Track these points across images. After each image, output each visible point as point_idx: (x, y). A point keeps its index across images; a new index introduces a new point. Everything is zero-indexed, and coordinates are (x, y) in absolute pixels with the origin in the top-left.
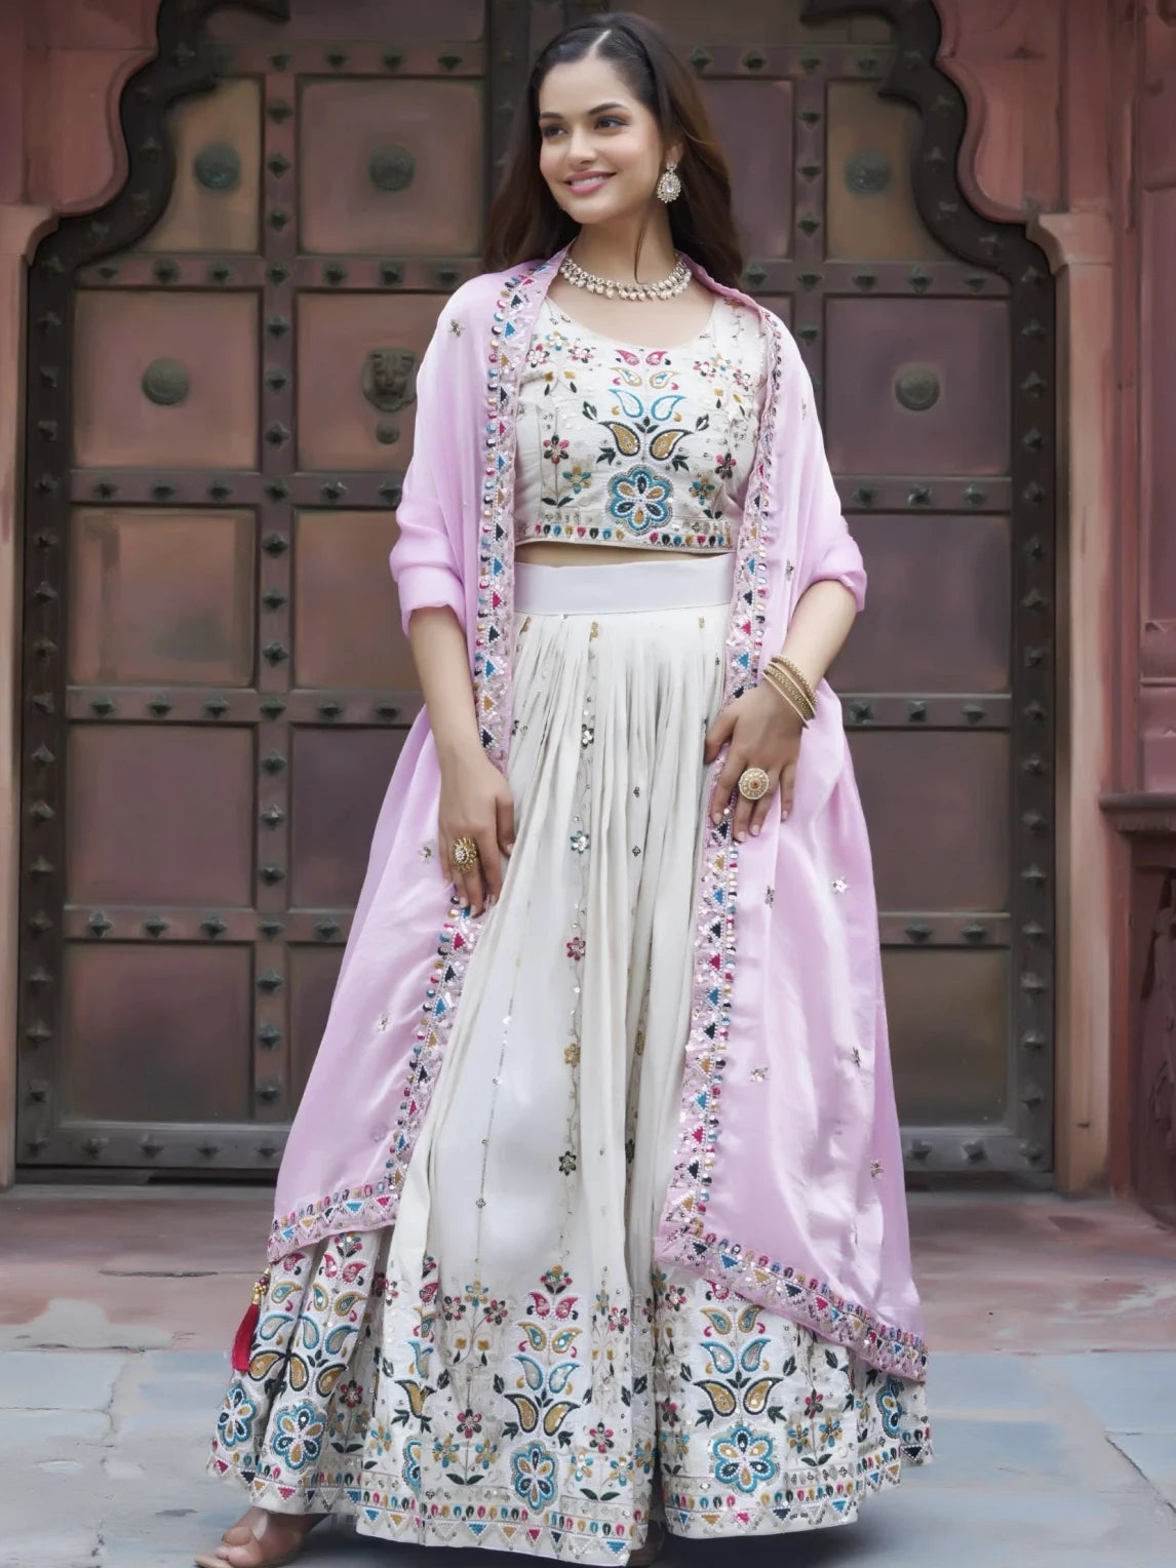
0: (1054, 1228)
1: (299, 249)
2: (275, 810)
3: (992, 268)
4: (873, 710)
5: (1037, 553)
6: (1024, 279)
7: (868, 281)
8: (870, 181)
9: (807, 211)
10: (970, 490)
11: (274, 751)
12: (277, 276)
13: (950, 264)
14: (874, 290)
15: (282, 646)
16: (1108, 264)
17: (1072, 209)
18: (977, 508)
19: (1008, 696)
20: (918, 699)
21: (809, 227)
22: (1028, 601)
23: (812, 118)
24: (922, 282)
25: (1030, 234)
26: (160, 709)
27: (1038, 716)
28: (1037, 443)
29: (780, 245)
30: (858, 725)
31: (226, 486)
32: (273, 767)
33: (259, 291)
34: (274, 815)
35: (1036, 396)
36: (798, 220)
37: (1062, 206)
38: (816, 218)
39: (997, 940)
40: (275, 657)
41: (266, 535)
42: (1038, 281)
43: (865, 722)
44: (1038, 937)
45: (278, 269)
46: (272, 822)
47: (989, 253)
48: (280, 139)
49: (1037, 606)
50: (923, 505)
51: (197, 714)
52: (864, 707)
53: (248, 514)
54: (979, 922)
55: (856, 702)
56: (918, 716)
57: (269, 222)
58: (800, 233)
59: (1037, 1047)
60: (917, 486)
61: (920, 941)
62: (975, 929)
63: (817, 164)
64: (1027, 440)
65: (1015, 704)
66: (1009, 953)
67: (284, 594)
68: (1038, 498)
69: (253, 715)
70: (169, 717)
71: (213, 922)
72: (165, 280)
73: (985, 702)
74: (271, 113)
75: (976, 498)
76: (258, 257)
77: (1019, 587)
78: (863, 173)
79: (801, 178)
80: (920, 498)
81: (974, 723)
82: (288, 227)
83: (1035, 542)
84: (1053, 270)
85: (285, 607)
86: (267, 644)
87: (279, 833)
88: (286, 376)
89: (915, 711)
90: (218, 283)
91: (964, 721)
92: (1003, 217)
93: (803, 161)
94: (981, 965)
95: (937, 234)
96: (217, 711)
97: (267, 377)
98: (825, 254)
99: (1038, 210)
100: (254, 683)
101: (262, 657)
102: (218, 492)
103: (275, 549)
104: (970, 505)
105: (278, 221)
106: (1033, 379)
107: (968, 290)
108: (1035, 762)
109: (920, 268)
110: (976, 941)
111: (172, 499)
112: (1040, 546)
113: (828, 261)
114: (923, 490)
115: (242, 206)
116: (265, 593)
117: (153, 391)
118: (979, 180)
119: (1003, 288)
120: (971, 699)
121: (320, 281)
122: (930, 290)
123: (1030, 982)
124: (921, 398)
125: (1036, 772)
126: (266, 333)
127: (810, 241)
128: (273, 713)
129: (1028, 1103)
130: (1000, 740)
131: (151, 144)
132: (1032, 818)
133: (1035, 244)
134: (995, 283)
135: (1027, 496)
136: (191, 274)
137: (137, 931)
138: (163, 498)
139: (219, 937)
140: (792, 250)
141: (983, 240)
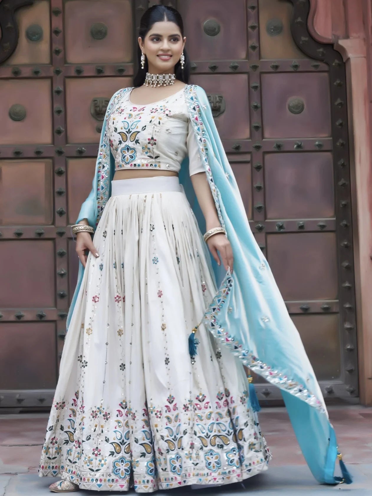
0: (361, 417)
1: (65, 62)
2: (63, 270)
3: (322, 61)
4: (285, 226)
5: (343, 165)
6: (334, 64)
7: (276, 67)
8: (276, 30)
9: (253, 42)
10: (317, 143)
11: (62, 248)
12: (58, 72)
13: (307, 60)
14: (279, 70)
15: (64, 209)
16: (365, 57)
17: (351, 38)
18: (320, 149)
19: (335, 219)
20: (301, 221)
21: (254, 48)
22: (340, 183)
23: (253, 8)
24: (296, 66)
25: (335, 48)
26: (19, 234)
27: (346, 226)
28: (341, 124)
29: (243, 55)
30: (279, 231)
31: (41, 150)
32: (62, 254)
33: (51, 78)
34: (63, 272)
35: (340, 107)
36: (249, 45)
37: (347, 37)
38: (257, 45)
39: (334, 310)
40: (61, 213)
41: (56, 168)
42: (339, 65)
43: (282, 230)
44: (350, 308)
45: (58, 69)
46: (62, 275)
47: (320, 55)
48: (57, 22)
49: (344, 185)
50: (300, 149)
51: (33, 236)
52: (281, 225)
53: (50, 161)
54: (327, 304)
55: (278, 223)
56: (302, 227)
57: (54, 52)
58: (251, 50)
59: (351, 350)
60: (297, 142)
61: (306, 312)
62: (326, 306)
63: (256, 25)
64: (337, 124)
65: (337, 222)
66: (339, 315)
67: (64, 190)
68: (342, 145)
69: (54, 235)
70: (22, 237)
71: (41, 313)
72: (17, 75)
73: (326, 221)
74: (54, 13)
75: (320, 146)
76: (51, 65)
77: (337, 178)
78: (273, 27)
79: (250, 30)
80: (299, 146)
81: (323, 229)
82: (61, 55)
83: (342, 161)
84: (344, 61)
85: (65, 194)
86: (58, 209)
87: (65, 279)
88: (62, 109)
89: (299, 226)
90: (36, 76)
91: (319, 229)
92: (325, 41)
93: (250, 24)
94: (328, 320)
95: (301, 49)
96: (40, 234)
97: (55, 109)
98: (260, 56)
99: (338, 38)
100: (53, 223)
101: (56, 213)
102: (38, 153)
103: (60, 173)
104: (317, 149)
105: (57, 52)
106: (339, 101)
107: (313, 69)
108: (346, 243)
109: (295, 61)
110: (326, 311)
111: (21, 156)
112: (344, 163)
113: (261, 60)
114: (300, 144)
115: (44, 47)
116: (57, 190)
117: (13, 116)
118: (316, 28)
119: (326, 68)
120: (321, 220)
121: (73, 73)
122: (299, 70)
123: (347, 326)
124: (298, 109)
125: (346, 246)
126: (54, 94)
127: (254, 53)
128: (61, 234)
129: (348, 371)
130: (332, 235)
131: (9, 25)
132: (346, 264)
133: (337, 51)
134: (323, 66)
135: (338, 144)
136: (26, 72)
137: (12, 318)
138: (18, 155)
139: (43, 319)
140: (248, 56)
141: (318, 50)
